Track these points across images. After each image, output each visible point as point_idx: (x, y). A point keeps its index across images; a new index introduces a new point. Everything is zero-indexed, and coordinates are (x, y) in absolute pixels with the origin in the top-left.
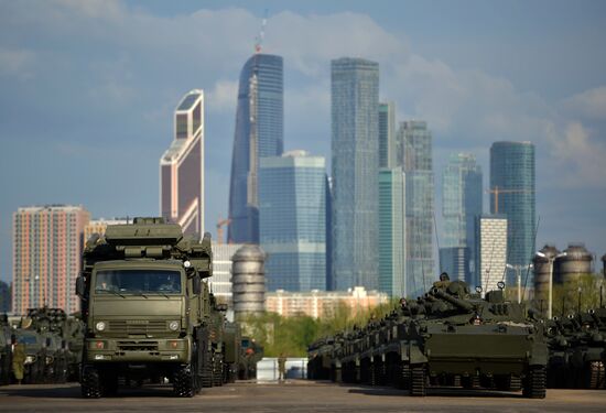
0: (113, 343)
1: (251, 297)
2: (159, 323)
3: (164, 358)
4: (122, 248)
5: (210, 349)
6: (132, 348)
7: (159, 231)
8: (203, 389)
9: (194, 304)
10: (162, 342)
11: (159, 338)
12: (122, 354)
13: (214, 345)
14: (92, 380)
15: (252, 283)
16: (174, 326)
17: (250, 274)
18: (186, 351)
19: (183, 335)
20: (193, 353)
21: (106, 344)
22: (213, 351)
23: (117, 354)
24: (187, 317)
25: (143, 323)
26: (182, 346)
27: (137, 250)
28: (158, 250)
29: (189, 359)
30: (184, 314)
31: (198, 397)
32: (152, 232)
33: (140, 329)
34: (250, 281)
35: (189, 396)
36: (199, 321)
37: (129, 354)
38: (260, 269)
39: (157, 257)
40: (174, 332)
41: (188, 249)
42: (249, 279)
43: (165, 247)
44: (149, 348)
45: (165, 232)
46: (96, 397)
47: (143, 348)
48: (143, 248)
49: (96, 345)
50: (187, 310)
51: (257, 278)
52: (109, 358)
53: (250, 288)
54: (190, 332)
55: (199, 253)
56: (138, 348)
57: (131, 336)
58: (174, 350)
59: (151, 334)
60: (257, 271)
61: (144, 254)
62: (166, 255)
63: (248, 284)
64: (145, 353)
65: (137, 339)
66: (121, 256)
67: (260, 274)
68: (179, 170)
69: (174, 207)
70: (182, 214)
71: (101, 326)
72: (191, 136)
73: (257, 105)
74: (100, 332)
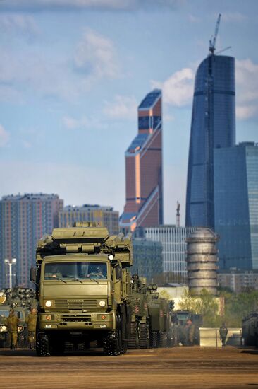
0: (58, 316)
1: (204, 274)
2: (91, 302)
3: (95, 327)
5: (134, 320)
6: (72, 320)
7: (91, 233)
8: (128, 351)
9: (117, 287)
10: (94, 315)
11: (92, 312)
12: (65, 324)
13: (139, 318)
14: (43, 344)
15: (205, 262)
16: (102, 303)
17: (203, 254)
18: (112, 322)
19: (109, 310)
20: (117, 323)
21: (53, 316)
22: (137, 322)
23: (61, 324)
24: (112, 297)
25: (80, 301)
26: (108, 318)
28: (90, 247)
29: (114, 327)
30: (109, 295)
31: (123, 356)
32: (86, 234)
33: (78, 306)
34: (203, 260)
35: (115, 355)
36: (122, 299)
37: (70, 324)
38: (212, 249)
39: (90, 252)
40: (102, 308)
42: (203, 258)
43: (96, 244)
44: (85, 320)
45: (96, 233)
46: (47, 356)
47: (80, 320)
48: (80, 245)
49: (46, 317)
50: (112, 291)
51: (210, 258)
52: (55, 327)
53: (203, 267)
54: (114, 308)
55: (122, 248)
56: (76, 319)
57: (71, 311)
58: (102, 321)
59: (85, 309)
60: (210, 252)
61: (80, 250)
62: (97, 250)
63: (201, 262)
64: (81, 324)
65: (76, 313)
66: (63, 251)
67: (212, 254)
68: (141, 161)
69: (138, 195)
70: (144, 200)
71: (49, 304)
72: (151, 131)
73: (211, 101)
74: (48, 308)
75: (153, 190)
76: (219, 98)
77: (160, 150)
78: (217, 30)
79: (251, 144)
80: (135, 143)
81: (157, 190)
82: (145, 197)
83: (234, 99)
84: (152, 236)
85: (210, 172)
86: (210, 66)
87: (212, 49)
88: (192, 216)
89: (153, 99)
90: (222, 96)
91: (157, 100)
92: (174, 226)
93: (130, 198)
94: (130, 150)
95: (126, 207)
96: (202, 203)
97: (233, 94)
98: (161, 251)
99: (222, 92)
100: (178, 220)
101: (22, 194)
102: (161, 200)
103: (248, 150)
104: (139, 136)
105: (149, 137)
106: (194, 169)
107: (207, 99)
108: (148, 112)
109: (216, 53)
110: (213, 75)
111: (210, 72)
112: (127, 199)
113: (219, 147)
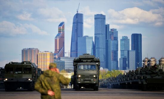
0: (82, 79)
2: (91, 76)
3: (92, 83)
4: (82, 60)
6: (86, 81)
10: (92, 79)
16: (95, 76)
21: (80, 80)
23: (83, 82)
26: (96, 80)
27: (85, 61)
28: (90, 61)
33: (88, 77)
37: (85, 82)
40: (95, 77)
41: (95, 60)
44: (89, 81)
47: (88, 81)
48: (87, 60)
52: (81, 83)
58: (94, 81)
59: (90, 78)
62: (92, 62)
64: (89, 82)
65: (87, 79)
66: (83, 62)
68: (59, 40)
69: (58, 49)
70: (60, 50)
71: (79, 76)
72: (62, 32)
73: (77, 25)
74: (79, 77)
75: (62, 48)
76: (79, 24)
77: (64, 37)
78: (79, 7)
79: (87, 36)
80: (58, 35)
81: (63, 48)
82: (60, 49)
83: (83, 25)
84: (62, 59)
85: (77, 43)
86: (77, 16)
87: (77, 12)
88: (72, 54)
89: (62, 24)
90: (80, 24)
91: (63, 24)
92: (68, 57)
93: (56, 50)
94: (56, 37)
95: (55, 52)
96: (74, 51)
97: (83, 23)
98: (65, 63)
99: (80, 23)
100: (69, 56)
101: (28, 48)
102: (64, 50)
103: (86, 38)
104: (58, 34)
105: (61, 34)
106: (73, 42)
107: (76, 24)
108: (61, 28)
109: (78, 13)
110: (78, 18)
111: (77, 17)
112: (55, 50)
113: (79, 37)
